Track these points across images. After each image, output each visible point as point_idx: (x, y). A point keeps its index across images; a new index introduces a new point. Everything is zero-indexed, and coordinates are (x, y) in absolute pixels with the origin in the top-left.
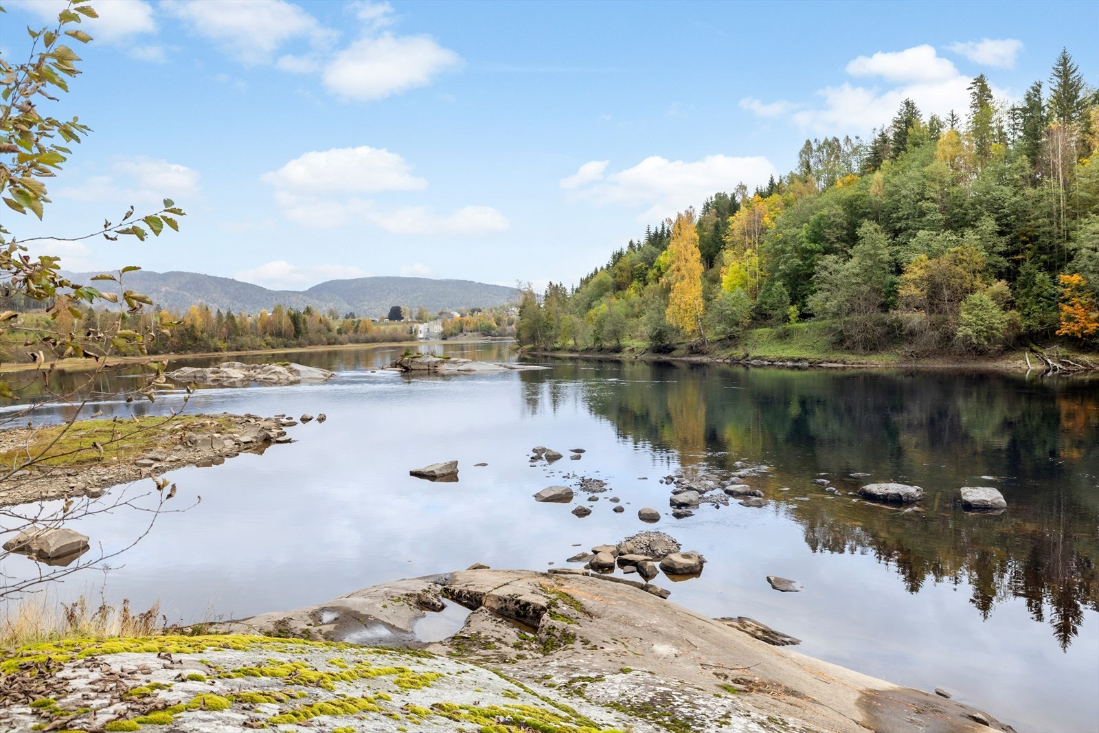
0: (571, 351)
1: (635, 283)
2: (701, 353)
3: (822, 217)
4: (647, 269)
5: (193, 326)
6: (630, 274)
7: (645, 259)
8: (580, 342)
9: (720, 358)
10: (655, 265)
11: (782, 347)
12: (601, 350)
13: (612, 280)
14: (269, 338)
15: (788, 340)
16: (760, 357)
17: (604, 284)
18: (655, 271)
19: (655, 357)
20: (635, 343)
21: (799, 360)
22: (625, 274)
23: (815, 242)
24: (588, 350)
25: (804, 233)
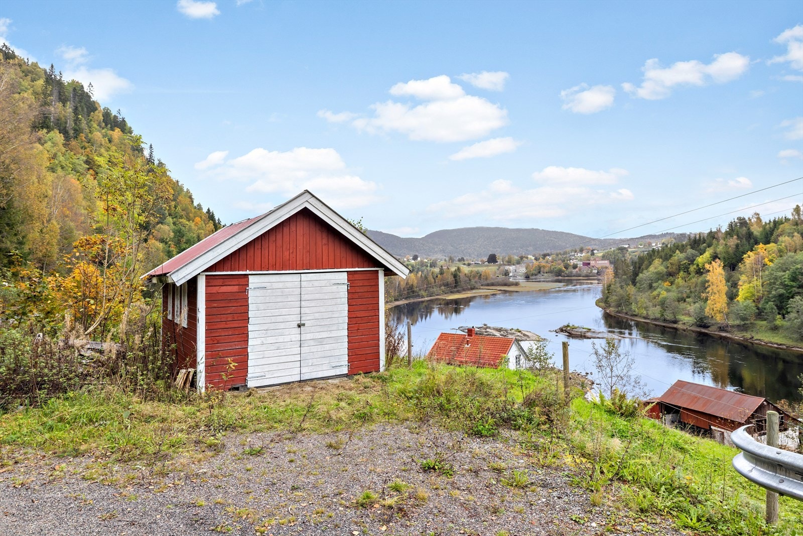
0: (645, 318)
1: (681, 273)
2: (726, 331)
3: (797, 269)
4: (689, 264)
5: (412, 285)
6: (678, 267)
7: (687, 258)
8: (650, 313)
9: (738, 336)
10: (695, 262)
11: (773, 335)
12: (665, 320)
13: (666, 270)
14: (443, 288)
15: (776, 331)
16: (759, 340)
17: (661, 274)
18: (695, 266)
19: (698, 329)
20: (686, 319)
21: (781, 345)
22: (674, 267)
23: (793, 281)
24: (655, 319)
25: (786, 276)
